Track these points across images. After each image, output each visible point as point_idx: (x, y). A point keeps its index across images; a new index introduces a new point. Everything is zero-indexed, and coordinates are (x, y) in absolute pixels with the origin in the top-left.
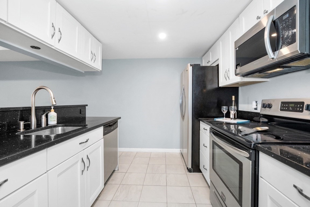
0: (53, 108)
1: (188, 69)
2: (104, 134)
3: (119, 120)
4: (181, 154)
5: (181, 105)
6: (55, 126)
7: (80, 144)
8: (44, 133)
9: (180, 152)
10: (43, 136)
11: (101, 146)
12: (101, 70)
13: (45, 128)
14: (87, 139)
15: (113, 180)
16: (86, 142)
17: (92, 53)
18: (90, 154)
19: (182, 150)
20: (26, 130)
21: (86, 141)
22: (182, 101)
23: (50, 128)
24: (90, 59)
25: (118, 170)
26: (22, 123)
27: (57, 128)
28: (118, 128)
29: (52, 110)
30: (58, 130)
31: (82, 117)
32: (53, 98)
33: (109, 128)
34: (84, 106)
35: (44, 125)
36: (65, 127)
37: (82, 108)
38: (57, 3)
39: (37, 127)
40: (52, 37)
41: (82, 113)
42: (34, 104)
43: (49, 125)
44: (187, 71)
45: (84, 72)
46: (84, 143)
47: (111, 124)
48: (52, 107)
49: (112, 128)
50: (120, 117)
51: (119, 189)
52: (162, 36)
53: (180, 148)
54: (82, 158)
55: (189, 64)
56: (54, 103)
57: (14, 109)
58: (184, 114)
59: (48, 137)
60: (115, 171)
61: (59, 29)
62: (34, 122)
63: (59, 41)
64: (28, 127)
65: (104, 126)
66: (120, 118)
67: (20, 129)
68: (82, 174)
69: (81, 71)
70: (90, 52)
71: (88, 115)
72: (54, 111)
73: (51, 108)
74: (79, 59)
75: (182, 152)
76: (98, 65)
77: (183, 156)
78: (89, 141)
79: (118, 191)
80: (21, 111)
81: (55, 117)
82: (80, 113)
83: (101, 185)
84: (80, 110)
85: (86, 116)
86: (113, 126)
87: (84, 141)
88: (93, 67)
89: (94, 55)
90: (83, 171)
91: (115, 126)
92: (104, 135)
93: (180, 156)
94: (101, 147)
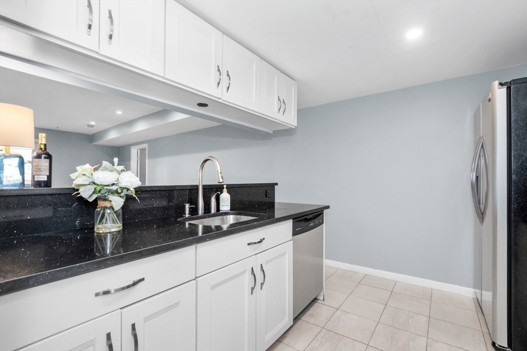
0: (226, 188)
1: (492, 96)
2: (295, 233)
3: (325, 211)
4: (476, 300)
5: (476, 186)
6: (226, 214)
7: (248, 244)
8: (214, 222)
9: (475, 297)
10: (213, 227)
11: (287, 253)
12: (296, 125)
13: (214, 215)
14: (262, 238)
15: (312, 316)
16: (259, 242)
17: (279, 100)
18: (267, 263)
19: (478, 291)
20: (192, 216)
21: (259, 240)
22: (477, 177)
23: (220, 216)
24: (276, 110)
25: (324, 300)
26: (187, 206)
27: (229, 216)
28: (324, 224)
29: (225, 190)
30: (230, 219)
31: (269, 203)
32: (219, 172)
33: (304, 224)
34: (272, 186)
35: (213, 210)
36: (238, 216)
37: (269, 188)
38: (224, 35)
39: (205, 213)
40: (218, 86)
41: (268, 196)
42: (202, 182)
43: (221, 212)
44: (490, 100)
45: (272, 132)
46: (255, 243)
47: (309, 217)
48: (225, 186)
49: (312, 224)
50: (328, 205)
51: (319, 335)
52: (414, 34)
53: (475, 288)
54: (252, 268)
55: (496, 83)
56: (221, 181)
57: (180, 188)
58: (482, 207)
59: (218, 228)
60: (319, 301)
61: (228, 71)
62: (202, 206)
63: (228, 89)
64: (194, 211)
65: (293, 219)
66: (328, 207)
67: (185, 214)
68: (252, 294)
69: (267, 131)
70: (276, 99)
71: (278, 200)
72: (228, 192)
73: (224, 188)
74: (259, 113)
75: (479, 298)
76: (290, 119)
77: (481, 308)
78: (264, 241)
79: (318, 340)
80: (190, 190)
81: (228, 200)
82: (266, 196)
83: (287, 318)
84: (265, 191)
85: (276, 201)
86: (314, 220)
87: (257, 241)
88: (281, 121)
89: (284, 102)
90: (253, 289)
91: (316, 221)
92: (293, 236)
93: (472, 306)
94: (287, 256)
